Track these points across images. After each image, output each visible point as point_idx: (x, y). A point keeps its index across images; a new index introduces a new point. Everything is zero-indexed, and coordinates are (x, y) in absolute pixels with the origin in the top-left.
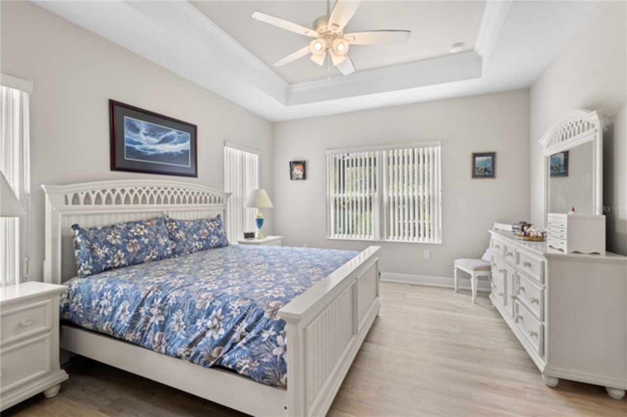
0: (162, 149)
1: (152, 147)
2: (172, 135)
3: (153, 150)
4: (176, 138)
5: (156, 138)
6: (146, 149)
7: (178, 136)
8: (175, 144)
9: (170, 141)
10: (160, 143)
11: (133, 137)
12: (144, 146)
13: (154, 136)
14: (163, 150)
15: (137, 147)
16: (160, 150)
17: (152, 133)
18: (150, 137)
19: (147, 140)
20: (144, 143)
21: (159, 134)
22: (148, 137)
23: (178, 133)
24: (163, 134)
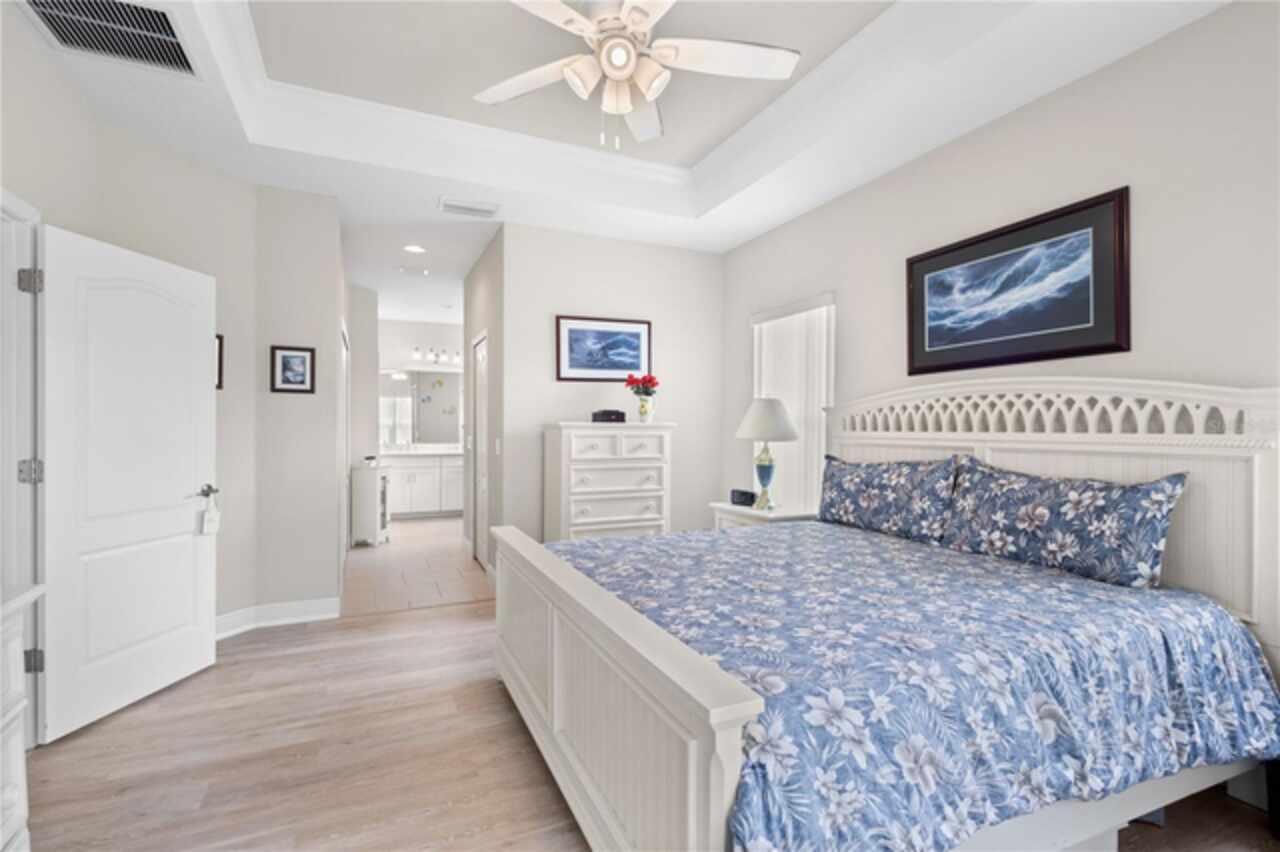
0: (1000, 306)
1: (976, 310)
2: (1030, 260)
3: (979, 316)
4: (1044, 260)
5: (987, 288)
6: (963, 321)
7: (1048, 257)
8: (1040, 278)
9: (1024, 280)
10: (996, 294)
11: (941, 306)
12: (960, 315)
13: (982, 284)
14: (1004, 308)
15: (948, 322)
16: (996, 310)
17: (977, 280)
18: (974, 292)
19: (968, 299)
20: (962, 308)
21: (994, 275)
22: (970, 294)
23: (1050, 246)
24: (1004, 271)
